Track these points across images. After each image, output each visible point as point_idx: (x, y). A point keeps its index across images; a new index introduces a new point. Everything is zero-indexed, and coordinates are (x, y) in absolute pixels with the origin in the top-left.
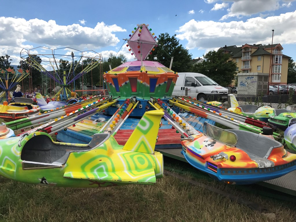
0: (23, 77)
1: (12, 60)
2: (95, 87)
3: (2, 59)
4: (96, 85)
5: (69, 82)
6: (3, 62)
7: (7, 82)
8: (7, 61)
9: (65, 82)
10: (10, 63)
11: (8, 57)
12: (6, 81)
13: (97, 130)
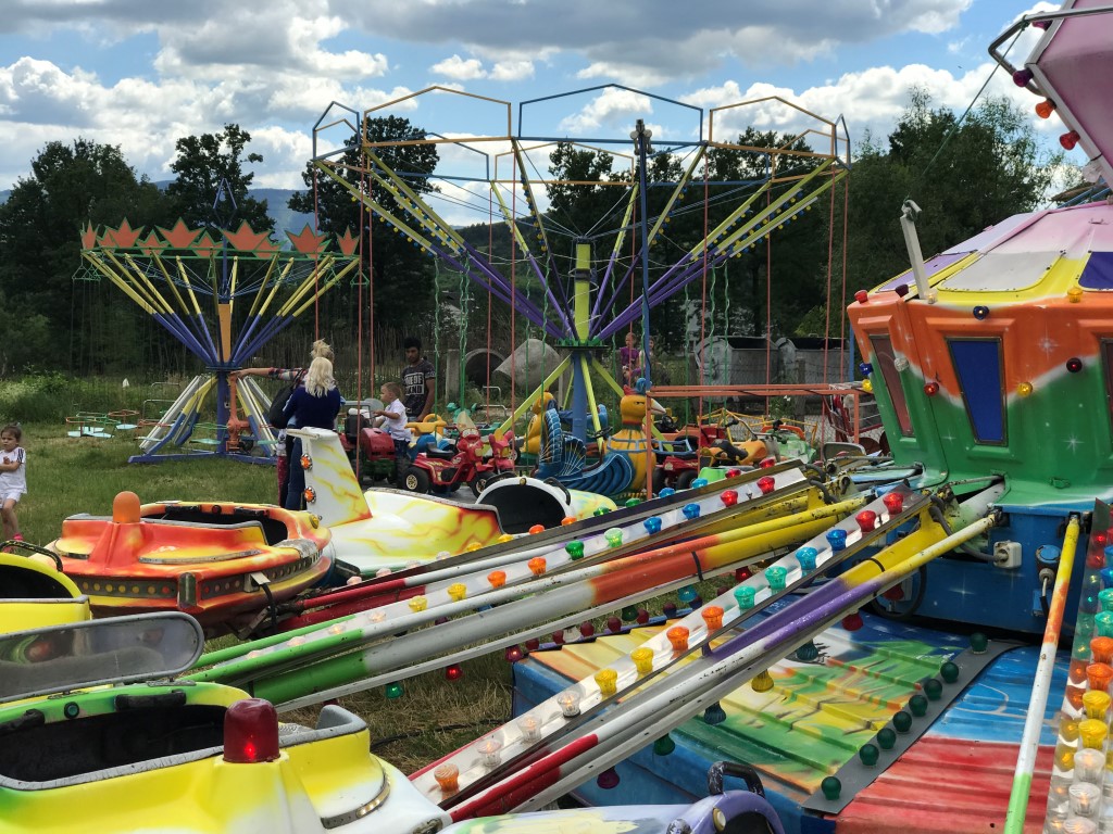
0: (321, 282)
1: (260, 159)
2: (791, 347)
3: (207, 153)
4: (799, 332)
5: (608, 318)
6: (207, 176)
7: (226, 312)
8: (235, 168)
9: (582, 320)
10: (251, 176)
11: (243, 141)
12: (221, 308)
13: (791, 727)
